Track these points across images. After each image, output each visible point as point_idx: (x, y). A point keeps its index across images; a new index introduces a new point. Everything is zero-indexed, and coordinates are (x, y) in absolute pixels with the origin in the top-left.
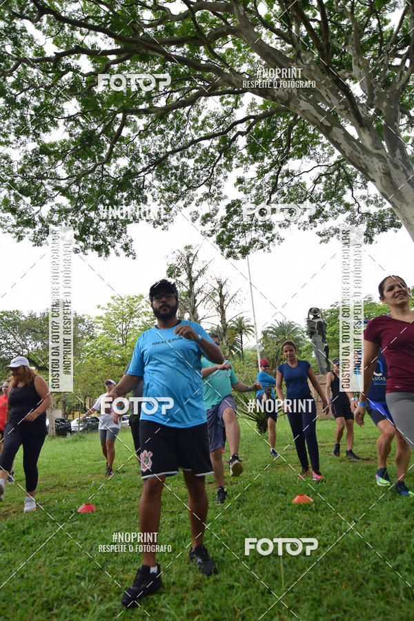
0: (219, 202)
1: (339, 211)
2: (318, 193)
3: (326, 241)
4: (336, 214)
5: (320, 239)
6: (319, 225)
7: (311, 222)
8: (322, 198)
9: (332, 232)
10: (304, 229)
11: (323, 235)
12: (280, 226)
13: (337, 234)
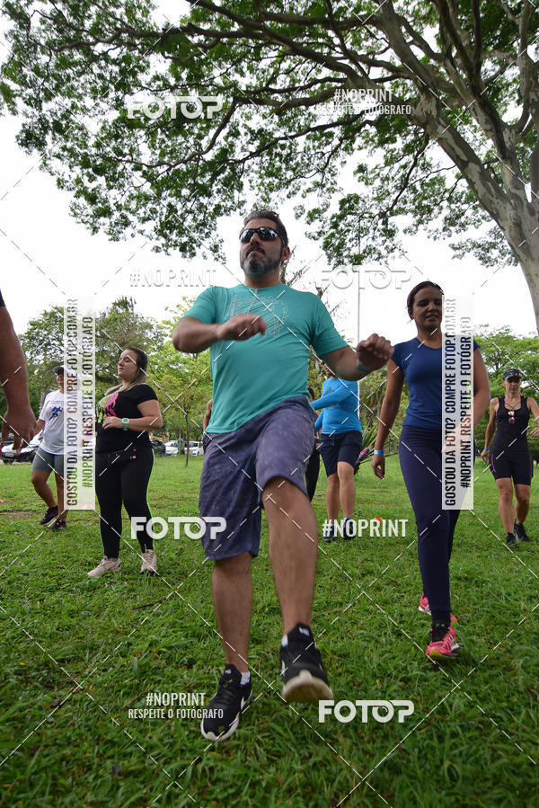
0: (332, 195)
1: (483, 218)
2: (460, 191)
3: (460, 257)
4: (478, 221)
5: (454, 253)
6: (454, 234)
7: (444, 229)
8: (463, 199)
9: (470, 246)
10: (435, 238)
11: (457, 249)
12: (405, 232)
13: (475, 250)
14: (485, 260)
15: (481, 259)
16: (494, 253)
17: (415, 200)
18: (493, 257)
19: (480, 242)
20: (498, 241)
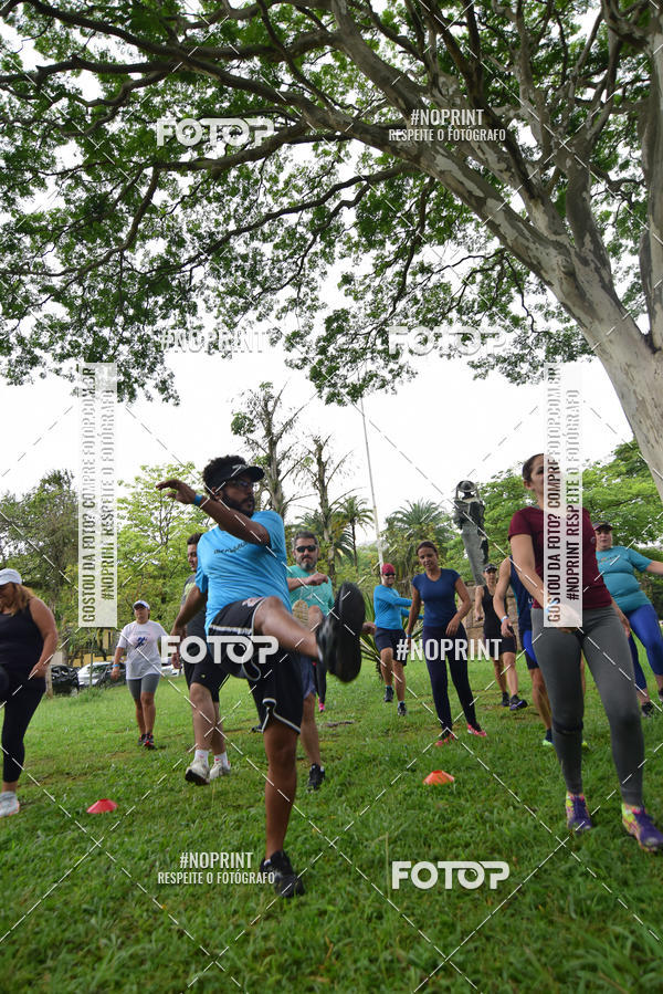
0: (314, 314)
1: (503, 328)
2: (471, 299)
3: (483, 376)
5: (473, 372)
8: (476, 308)
9: (493, 361)
11: (478, 367)
13: (500, 365)
14: (515, 377)
15: (508, 375)
16: (524, 368)
17: (418, 313)
18: (523, 372)
19: (504, 354)
20: (526, 351)
